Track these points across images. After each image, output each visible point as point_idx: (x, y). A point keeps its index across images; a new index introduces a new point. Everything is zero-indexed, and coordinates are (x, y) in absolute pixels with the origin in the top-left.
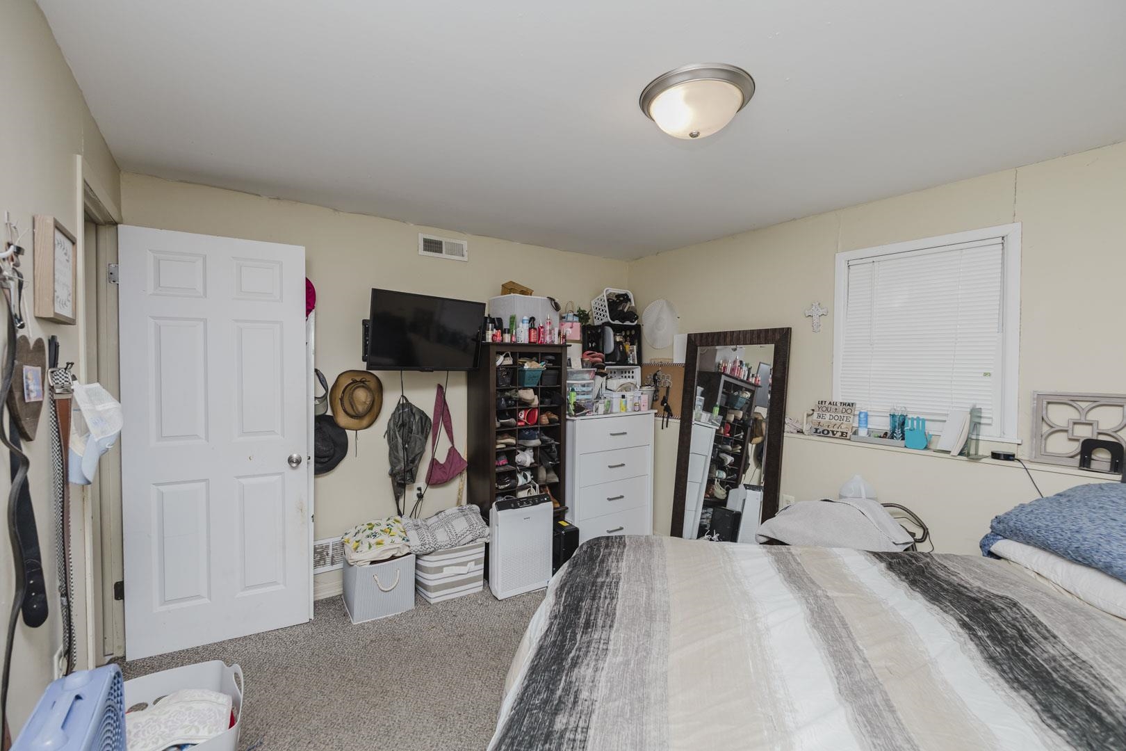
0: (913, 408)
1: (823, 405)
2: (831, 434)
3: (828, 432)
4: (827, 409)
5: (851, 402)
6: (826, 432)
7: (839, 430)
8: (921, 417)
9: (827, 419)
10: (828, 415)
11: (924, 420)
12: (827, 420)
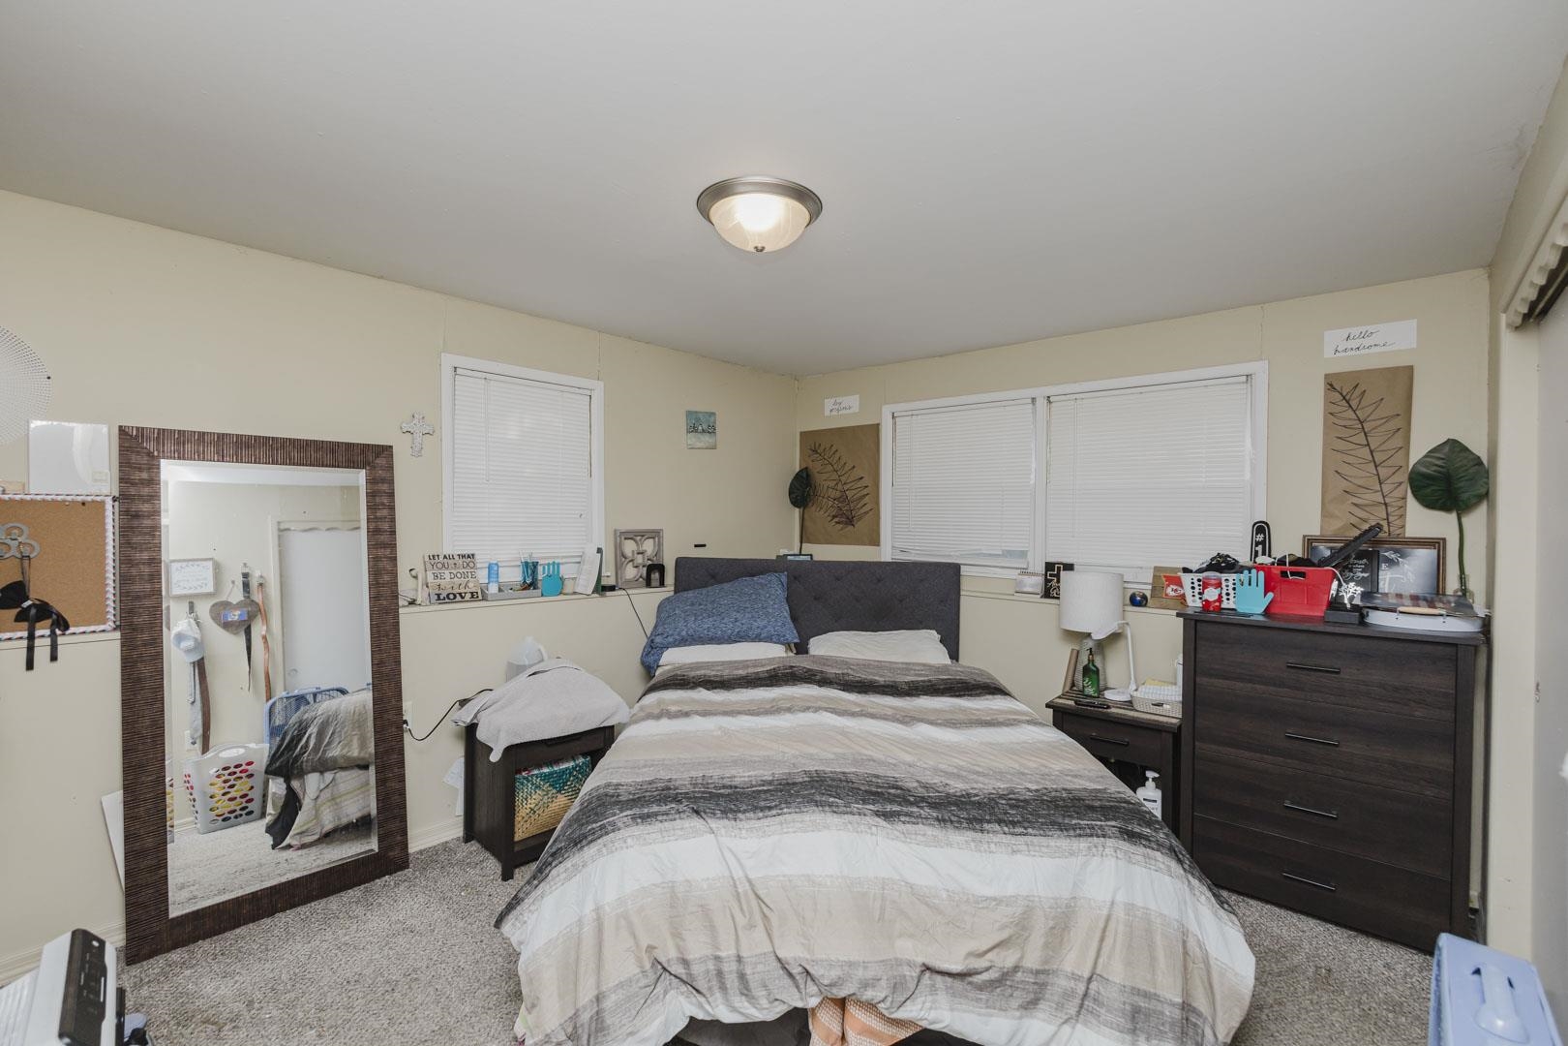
0: (541, 553)
1: (437, 560)
2: (458, 598)
3: (455, 597)
4: (443, 565)
5: (470, 552)
6: (451, 596)
7: (467, 590)
8: (556, 561)
9: (448, 579)
10: (447, 572)
11: (558, 564)
12: (448, 581)
